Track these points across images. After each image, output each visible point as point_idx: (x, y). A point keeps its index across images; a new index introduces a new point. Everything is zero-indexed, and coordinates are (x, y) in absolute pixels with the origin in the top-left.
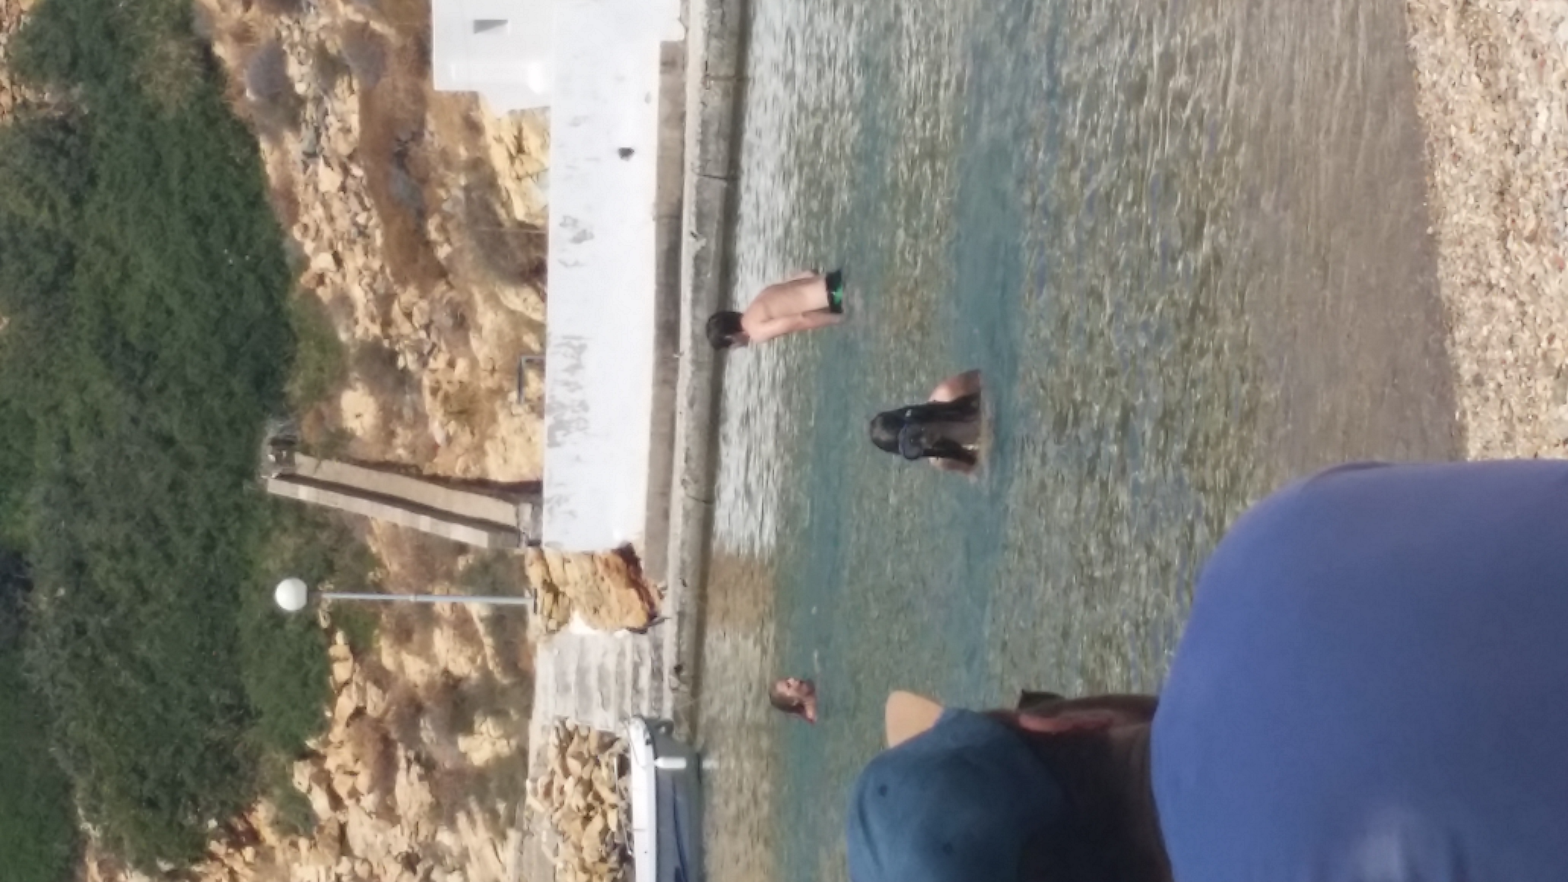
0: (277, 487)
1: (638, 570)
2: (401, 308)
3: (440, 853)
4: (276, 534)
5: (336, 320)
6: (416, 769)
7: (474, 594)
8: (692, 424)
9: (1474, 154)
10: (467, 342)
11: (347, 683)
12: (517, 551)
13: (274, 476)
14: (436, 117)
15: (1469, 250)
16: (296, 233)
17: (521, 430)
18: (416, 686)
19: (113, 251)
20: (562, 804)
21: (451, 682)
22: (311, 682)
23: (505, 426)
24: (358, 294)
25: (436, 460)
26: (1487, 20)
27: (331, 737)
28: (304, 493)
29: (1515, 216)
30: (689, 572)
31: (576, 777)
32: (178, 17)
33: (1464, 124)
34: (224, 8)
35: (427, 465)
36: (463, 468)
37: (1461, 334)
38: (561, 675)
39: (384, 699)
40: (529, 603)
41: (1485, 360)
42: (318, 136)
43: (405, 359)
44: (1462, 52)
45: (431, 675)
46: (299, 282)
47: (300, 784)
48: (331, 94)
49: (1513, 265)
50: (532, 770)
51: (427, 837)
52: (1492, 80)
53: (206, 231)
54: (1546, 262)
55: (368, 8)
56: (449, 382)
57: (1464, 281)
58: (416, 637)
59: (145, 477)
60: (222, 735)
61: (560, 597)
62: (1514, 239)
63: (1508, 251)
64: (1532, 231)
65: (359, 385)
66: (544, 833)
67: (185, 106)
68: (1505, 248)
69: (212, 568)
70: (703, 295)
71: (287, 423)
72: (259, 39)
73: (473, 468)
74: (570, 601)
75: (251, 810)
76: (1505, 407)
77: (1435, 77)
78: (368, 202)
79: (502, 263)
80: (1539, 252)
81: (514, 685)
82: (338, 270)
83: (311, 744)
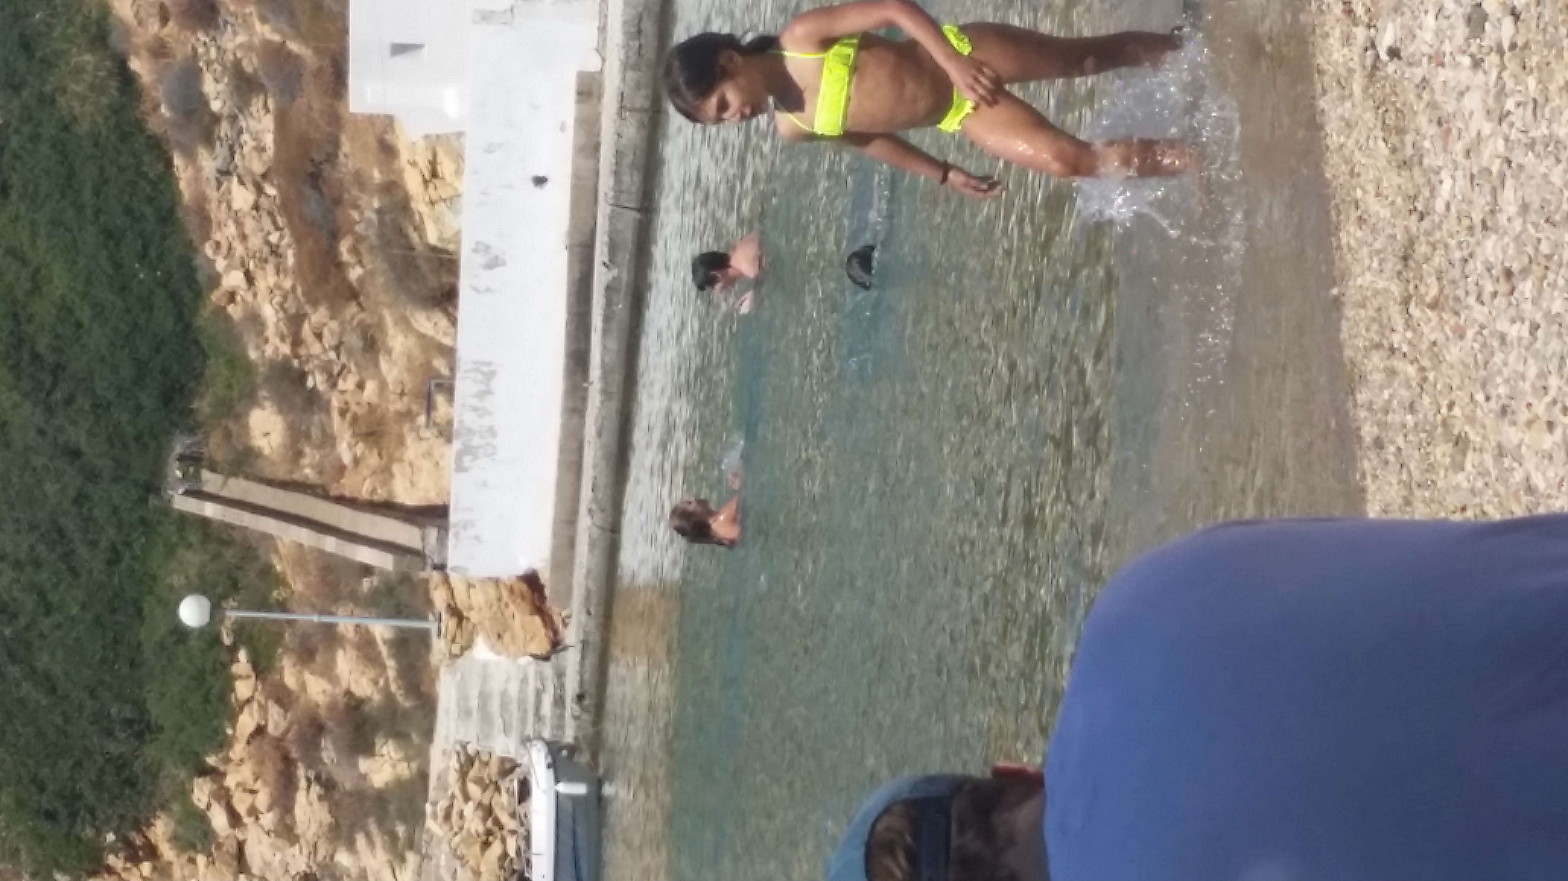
0: (183, 503)
1: (543, 597)
2: (312, 329)
3: (338, 874)
4: (181, 551)
5: (245, 339)
6: (316, 789)
7: (379, 616)
8: (599, 453)
9: (1379, 219)
10: (377, 365)
11: (249, 701)
12: (423, 575)
13: (181, 491)
14: (352, 139)
15: (1372, 313)
16: (208, 249)
17: (429, 454)
18: (318, 706)
19: (24, 262)
20: (461, 828)
21: (353, 703)
22: (213, 698)
23: (412, 450)
24: (269, 312)
25: (342, 481)
26: (1395, 86)
27: (231, 755)
28: (210, 510)
29: (1417, 282)
30: (594, 600)
31: (477, 802)
32: (94, 30)
33: (1371, 188)
34: (140, 23)
35: (335, 485)
36: (370, 490)
37: (1362, 397)
38: (463, 698)
39: (285, 718)
40: (431, 625)
41: (1386, 423)
42: (232, 153)
43: (314, 379)
44: (1369, 116)
45: (333, 696)
46: (209, 298)
47: (199, 800)
48: (246, 113)
49: (1414, 331)
50: (432, 794)
51: (325, 857)
52: (1398, 145)
53: (117, 245)
54: (1447, 329)
55: (286, 29)
56: (358, 404)
57: (1367, 344)
58: (319, 658)
59: (50, 488)
60: (123, 749)
61: (465, 622)
62: (1417, 305)
63: (1410, 316)
64: (1434, 297)
65: (267, 404)
66: (443, 857)
67: (100, 120)
68: (1408, 313)
69: (116, 580)
70: (614, 325)
71: (196, 439)
72: (175, 56)
73: (379, 491)
74: (474, 626)
75: (149, 825)
76: (1405, 471)
77: (1342, 139)
78: (280, 221)
79: (414, 286)
80: (1441, 318)
81: (416, 708)
82: (250, 288)
83: (211, 760)
